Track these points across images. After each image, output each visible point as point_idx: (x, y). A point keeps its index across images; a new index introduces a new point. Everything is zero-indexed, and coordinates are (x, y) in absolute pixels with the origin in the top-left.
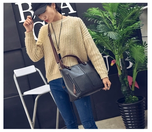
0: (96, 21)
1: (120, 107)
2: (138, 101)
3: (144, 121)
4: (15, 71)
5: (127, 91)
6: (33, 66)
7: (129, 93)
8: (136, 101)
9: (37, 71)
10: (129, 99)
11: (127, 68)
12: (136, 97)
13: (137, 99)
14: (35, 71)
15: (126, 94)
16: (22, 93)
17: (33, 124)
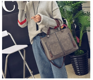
2: (84, 54)
3: (88, 67)
6: (6, 31)
9: (9, 35)
10: (78, 53)
14: (8, 35)
17: (5, 75)
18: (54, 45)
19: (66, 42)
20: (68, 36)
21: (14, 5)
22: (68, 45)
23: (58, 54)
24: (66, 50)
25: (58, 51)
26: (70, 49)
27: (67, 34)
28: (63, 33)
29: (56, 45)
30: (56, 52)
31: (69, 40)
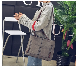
0: (61, 5)
1: (57, 56)
4: (6, 17)
7: (65, 51)
8: (67, 56)
10: (64, 54)
11: (69, 36)
12: (68, 54)
13: (68, 56)
15: (63, 51)
18: (36, 46)
19: (45, 50)
20: (50, 47)
22: (45, 53)
23: (33, 53)
24: (41, 55)
25: (35, 52)
26: (44, 56)
27: (51, 45)
28: (48, 42)
29: (37, 47)
30: (33, 51)
31: (48, 50)
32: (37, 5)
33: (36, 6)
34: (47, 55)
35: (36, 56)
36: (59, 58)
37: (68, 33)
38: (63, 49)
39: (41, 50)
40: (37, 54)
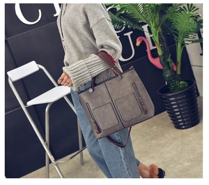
1: (165, 99)
4: (8, 73)
5: (172, 76)
6: (34, 62)
7: (175, 79)
8: (185, 88)
9: (40, 69)
10: (176, 87)
12: (184, 82)
13: (187, 85)
14: (38, 69)
15: (171, 80)
16: (25, 104)
17: (47, 144)
18: (102, 108)
19: (126, 104)
21: (40, 11)
22: (130, 108)
24: (127, 120)
25: (110, 123)
26: (134, 117)
27: (129, 84)
29: (107, 110)
30: (106, 124)
31: (132, 98)
32: (55, 13)
33: (55, 15)
34: (138, 111)
35: (118, 128)
36: (171, 99)
37: (162, 36)
38: (169, 77)
39: (119, 108)
40: (117, 122)
